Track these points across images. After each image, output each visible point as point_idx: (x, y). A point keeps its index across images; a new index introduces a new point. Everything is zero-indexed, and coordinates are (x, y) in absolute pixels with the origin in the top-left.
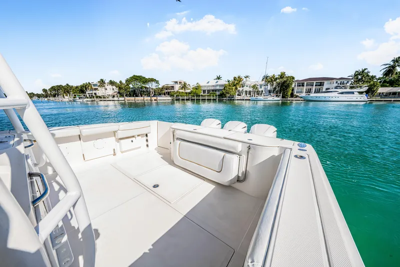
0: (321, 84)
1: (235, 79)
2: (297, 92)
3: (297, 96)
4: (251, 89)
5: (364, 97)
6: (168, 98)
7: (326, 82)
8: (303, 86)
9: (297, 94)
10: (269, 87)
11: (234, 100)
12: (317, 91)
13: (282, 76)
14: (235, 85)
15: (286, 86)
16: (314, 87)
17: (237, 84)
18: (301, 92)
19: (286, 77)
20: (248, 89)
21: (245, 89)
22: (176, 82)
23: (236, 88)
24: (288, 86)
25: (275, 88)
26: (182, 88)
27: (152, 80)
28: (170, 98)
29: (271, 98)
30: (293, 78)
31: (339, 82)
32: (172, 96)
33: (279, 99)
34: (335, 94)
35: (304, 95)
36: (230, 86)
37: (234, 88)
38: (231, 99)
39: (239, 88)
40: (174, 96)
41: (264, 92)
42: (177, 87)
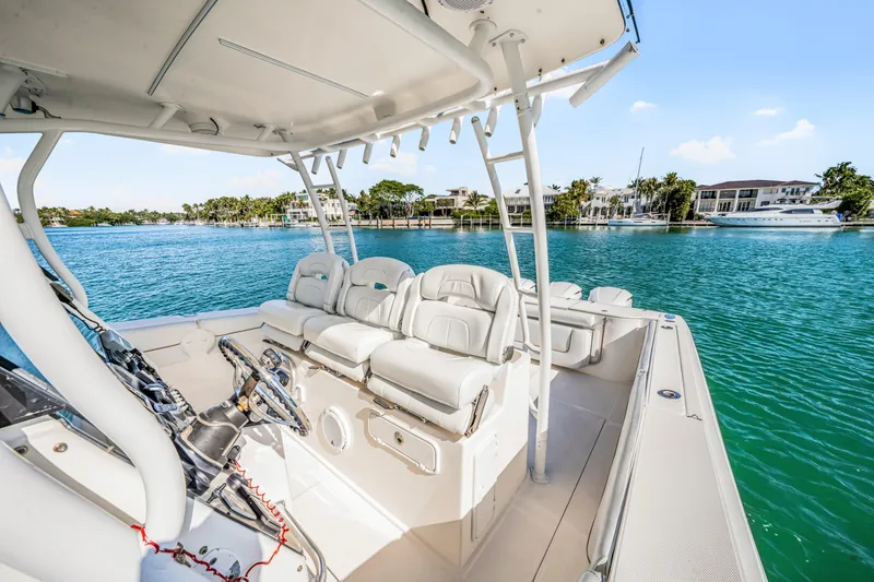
0: (752, 194)
1: (574, 185)
2: (701, 210)
3: (700, 218)
4: (607, 205)
5: (834, 219)
6: (448, 222)
7: (761, 191)
8: (714, 197)
9: (701, 213)
10: (644, 201)
11: (574, 224)
12: (742, 208)
13: (670, 180)
14: (575, 197)
15: (678, 200)
16: (737, 200)
17: (579, 195)
18: (711, 210)
19: (679, 183)
20: (600, 204)
21: (595, 203)
22: (455, 192)
23: (578, 202)
24: (682, 199)
25: (655, 203)
26: (470, 203)
27: (412, 188)
28: (451, 222)
29: (649, 222)
30: (693, 184)
31: (789, 190)
32: (455, 217)
33: (664, 222)
34: (775, 214)
35: (715, 214)
36: (566, 198)
37: (574, 202)
38: (571, 223)
39: (582, 203)
40: (459, 218)
41: (635, 210)
42: (460, 202)
